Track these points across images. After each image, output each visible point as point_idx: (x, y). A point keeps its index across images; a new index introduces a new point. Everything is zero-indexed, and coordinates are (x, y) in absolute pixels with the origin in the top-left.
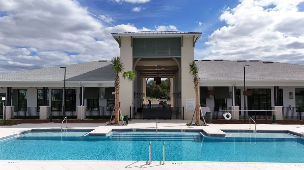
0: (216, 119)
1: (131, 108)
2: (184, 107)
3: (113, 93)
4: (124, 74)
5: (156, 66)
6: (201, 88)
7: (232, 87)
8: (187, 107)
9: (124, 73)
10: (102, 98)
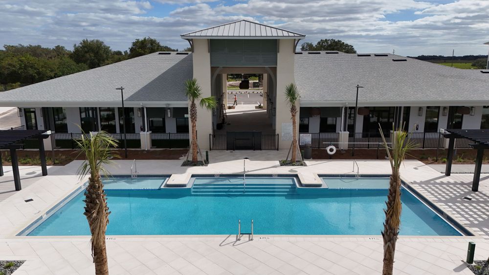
0: (319, 148)
1: (211, 136)
2: (278, 135)
3: (186, 116)
4: (201, 101)
6: (301, 108)
7: (342, 107)
8: (283, 134)
9: (201, 99)
10: (169, 116)
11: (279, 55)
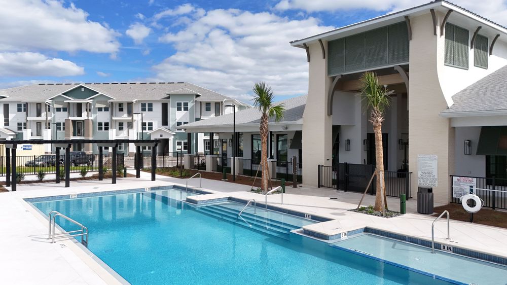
2: (411, 174)
5: (385, 86)
8: (419, 173)
11: (411, 43)
